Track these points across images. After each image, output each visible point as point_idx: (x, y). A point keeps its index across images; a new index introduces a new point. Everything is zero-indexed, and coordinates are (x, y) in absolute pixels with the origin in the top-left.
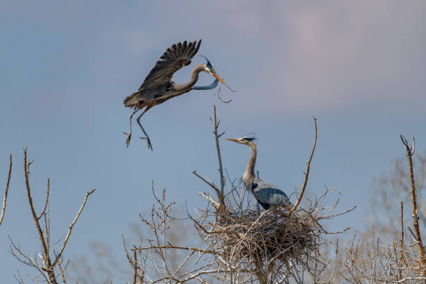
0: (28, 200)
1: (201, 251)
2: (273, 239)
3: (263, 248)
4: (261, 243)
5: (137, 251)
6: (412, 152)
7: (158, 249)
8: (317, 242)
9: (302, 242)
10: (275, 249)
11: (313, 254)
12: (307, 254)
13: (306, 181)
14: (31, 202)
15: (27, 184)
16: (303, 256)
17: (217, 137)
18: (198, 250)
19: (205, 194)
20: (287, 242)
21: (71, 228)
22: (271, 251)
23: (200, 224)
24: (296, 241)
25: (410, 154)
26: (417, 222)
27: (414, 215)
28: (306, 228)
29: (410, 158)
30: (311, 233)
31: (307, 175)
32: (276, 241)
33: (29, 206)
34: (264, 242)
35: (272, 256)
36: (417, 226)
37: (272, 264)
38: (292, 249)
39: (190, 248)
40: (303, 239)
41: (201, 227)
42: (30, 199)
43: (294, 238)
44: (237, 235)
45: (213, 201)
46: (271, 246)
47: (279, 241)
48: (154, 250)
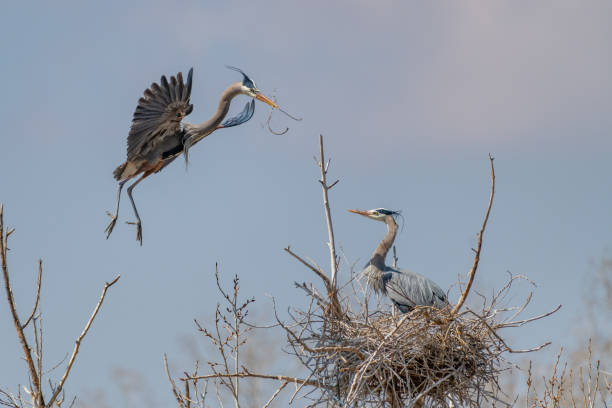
0: (6, 296)
1: (298, 381)
2: (420, 361)
3: (403, 377)
4: (400, 368)
5: (191, 382)
7: (226, 379)
8: (495, 366)
9: (470, 366)
10: (423, 379)
11: (488, 387)
12: (477, 387)
13: (477, 263)
14: (10, 298)
15: (5, 268)
16: (472, 390)
17: (326, 189)
18: (292, 380)
20: (445, 366)
21: (78, 343)
22: (418, 382)
23: (298, 335)
24: (460, 364)
28: (476, 344)
30: (485, 351)
31: (478, 253)
32: (426, 366)
33: (9, 305)
34: (405, 366)
35: (419, 390)
37: (419, 404)
38: (452, 378)
39: (280, 377)
40: (472, 362)
41: (298, 341)
42: (10, 294)
43: (456, 360)
44: (360, 355)
46: (417, 374)
47: (431, 365)
48: (218, 379)
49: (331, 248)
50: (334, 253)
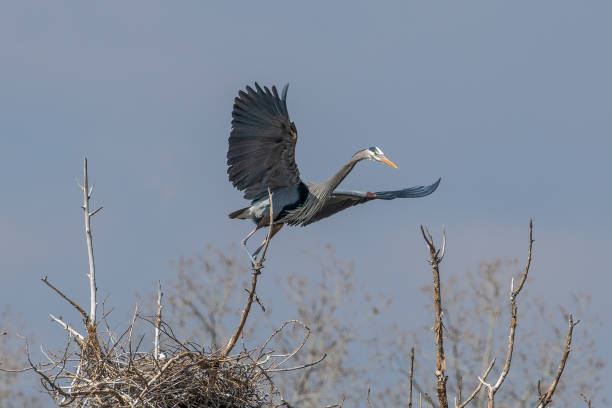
6: (440, 256)
13: (250, 305)
17: (89, 214)
19: (61, 318)
23: (52, 379)
25: (437, 260)
26: (444, 386)
27: (438, 373)
29: (436, 269)
31: (252, 294)
36: (442, 393)
41: (52, 385)
44: (120, 398)
45: (76, 334)
49: (92, 279)
50: (95, 284)
